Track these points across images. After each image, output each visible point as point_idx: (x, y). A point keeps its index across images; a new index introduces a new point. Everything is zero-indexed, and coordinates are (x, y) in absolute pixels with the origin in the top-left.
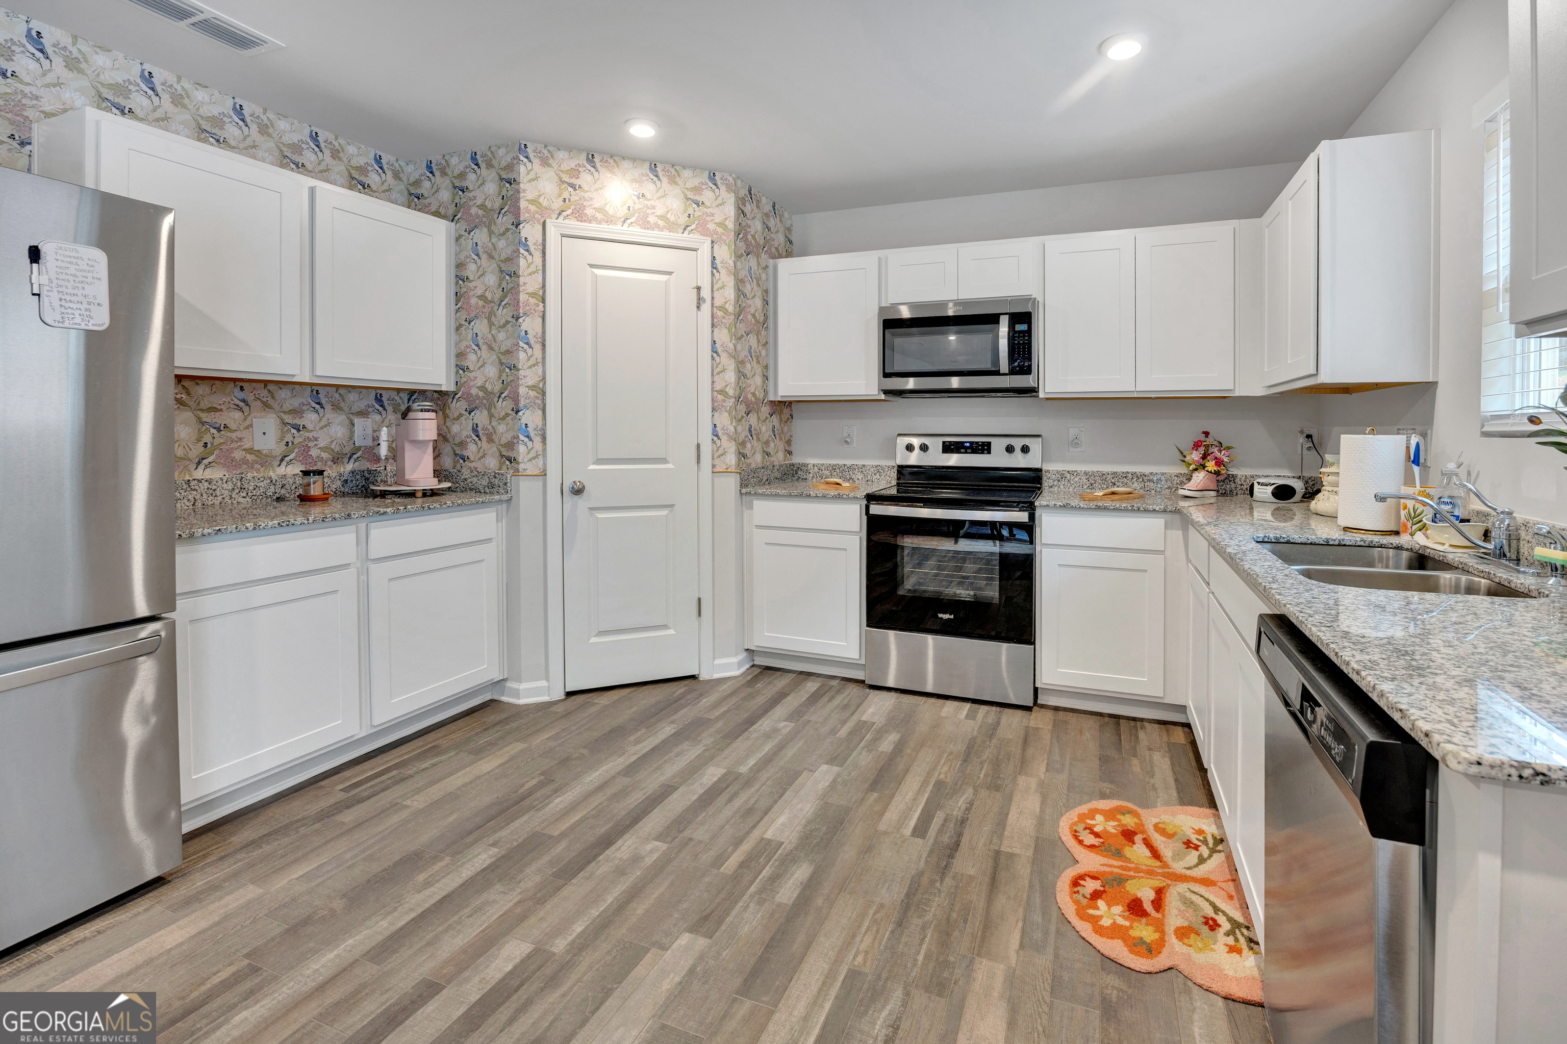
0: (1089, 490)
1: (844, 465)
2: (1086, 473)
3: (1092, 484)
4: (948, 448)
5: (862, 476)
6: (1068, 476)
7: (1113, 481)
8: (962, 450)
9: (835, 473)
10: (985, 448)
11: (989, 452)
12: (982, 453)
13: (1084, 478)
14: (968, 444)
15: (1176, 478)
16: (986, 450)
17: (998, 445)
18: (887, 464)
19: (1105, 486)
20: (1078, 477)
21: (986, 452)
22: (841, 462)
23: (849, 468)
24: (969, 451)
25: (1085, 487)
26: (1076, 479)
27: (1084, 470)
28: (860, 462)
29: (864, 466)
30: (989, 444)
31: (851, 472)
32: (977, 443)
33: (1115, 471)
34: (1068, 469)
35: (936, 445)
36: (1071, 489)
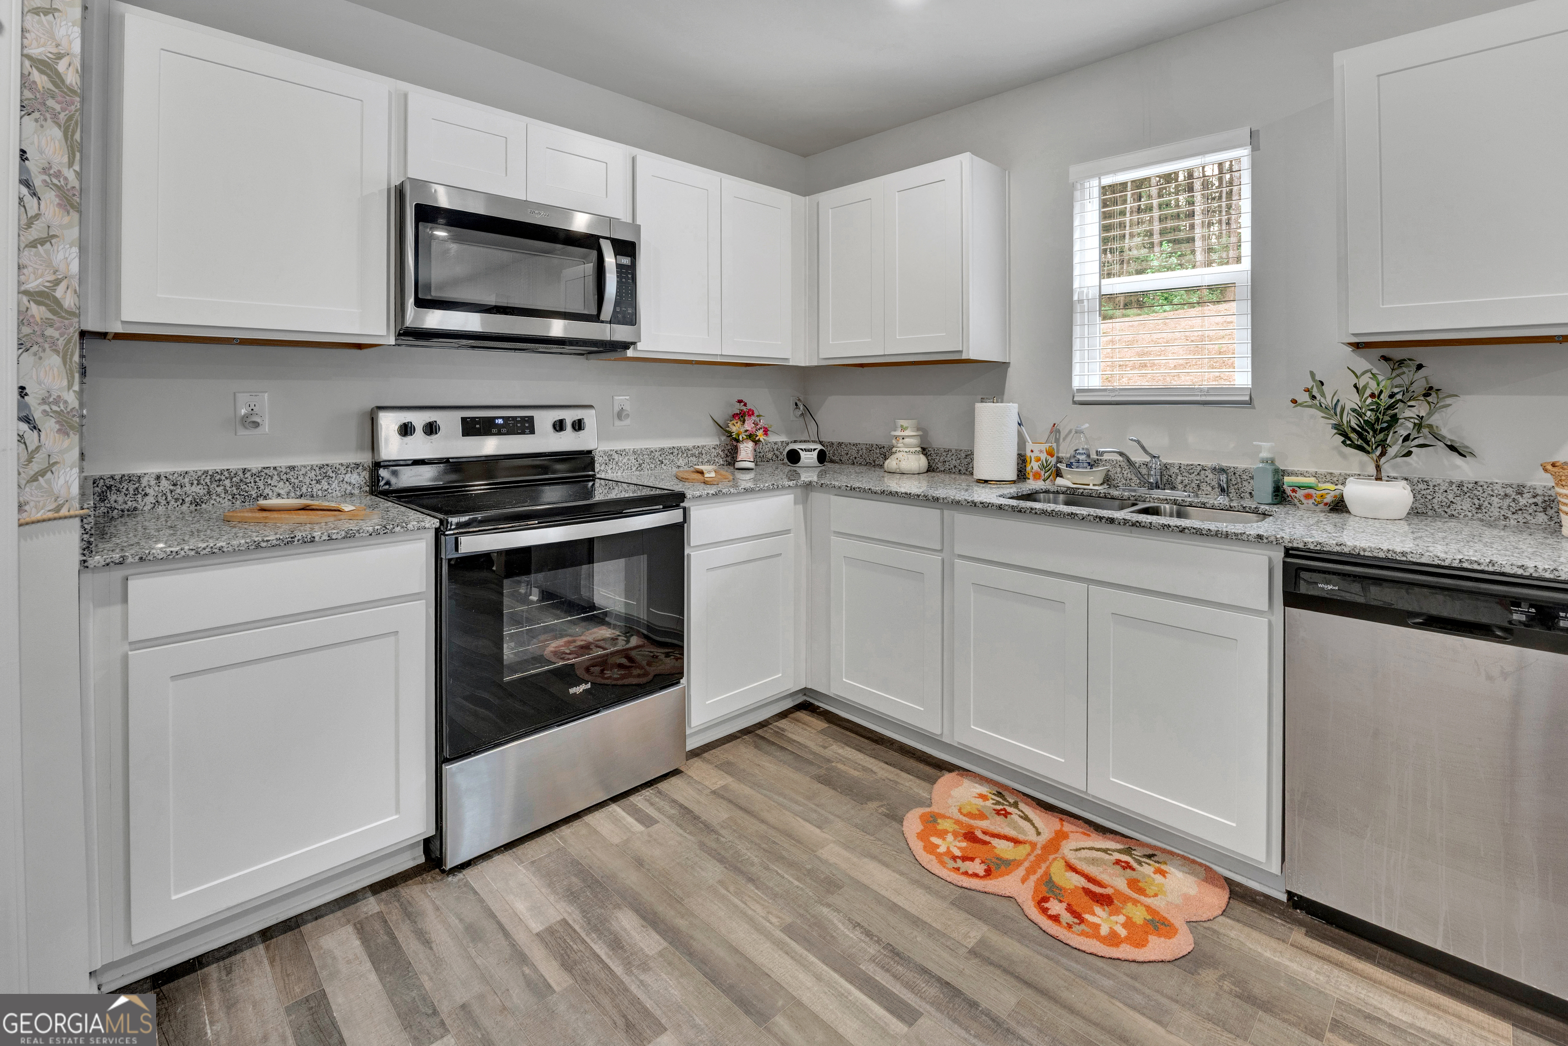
0: (638, 472)
1: (244, 471)
2: (634, 452)
3: (640, 465)
4: (472, 428)
5: (288, 487)
6: (616, 456)
7: (661, 459)
8: (494, 431)
9: (220, 489)
10: (525, 426)
11: (532, 432)
12: (523, 433)
13: (632, 458)
14: (500, 421)
15: (713, 450)
16: (527, 428)
17: (544, 420)
18: (344, 462)
19: (653, 466)
20: (626, 458)
21: (527, 431)
22: (235, 465)
23: (258, 475)
24: (504, 430)
25: (634, 469)
26: (625, 461)
27: (632, 448)
28: (283, 462)
29: (292, 468)
30: (531, 419)
31: (261, 484)
32: (514, 418)
33: (662, 446)
34: (616, 448)
35: (450, 422)
36: (619, 474)
